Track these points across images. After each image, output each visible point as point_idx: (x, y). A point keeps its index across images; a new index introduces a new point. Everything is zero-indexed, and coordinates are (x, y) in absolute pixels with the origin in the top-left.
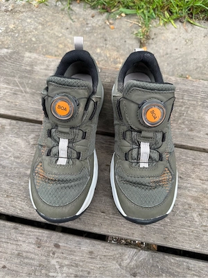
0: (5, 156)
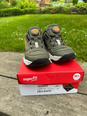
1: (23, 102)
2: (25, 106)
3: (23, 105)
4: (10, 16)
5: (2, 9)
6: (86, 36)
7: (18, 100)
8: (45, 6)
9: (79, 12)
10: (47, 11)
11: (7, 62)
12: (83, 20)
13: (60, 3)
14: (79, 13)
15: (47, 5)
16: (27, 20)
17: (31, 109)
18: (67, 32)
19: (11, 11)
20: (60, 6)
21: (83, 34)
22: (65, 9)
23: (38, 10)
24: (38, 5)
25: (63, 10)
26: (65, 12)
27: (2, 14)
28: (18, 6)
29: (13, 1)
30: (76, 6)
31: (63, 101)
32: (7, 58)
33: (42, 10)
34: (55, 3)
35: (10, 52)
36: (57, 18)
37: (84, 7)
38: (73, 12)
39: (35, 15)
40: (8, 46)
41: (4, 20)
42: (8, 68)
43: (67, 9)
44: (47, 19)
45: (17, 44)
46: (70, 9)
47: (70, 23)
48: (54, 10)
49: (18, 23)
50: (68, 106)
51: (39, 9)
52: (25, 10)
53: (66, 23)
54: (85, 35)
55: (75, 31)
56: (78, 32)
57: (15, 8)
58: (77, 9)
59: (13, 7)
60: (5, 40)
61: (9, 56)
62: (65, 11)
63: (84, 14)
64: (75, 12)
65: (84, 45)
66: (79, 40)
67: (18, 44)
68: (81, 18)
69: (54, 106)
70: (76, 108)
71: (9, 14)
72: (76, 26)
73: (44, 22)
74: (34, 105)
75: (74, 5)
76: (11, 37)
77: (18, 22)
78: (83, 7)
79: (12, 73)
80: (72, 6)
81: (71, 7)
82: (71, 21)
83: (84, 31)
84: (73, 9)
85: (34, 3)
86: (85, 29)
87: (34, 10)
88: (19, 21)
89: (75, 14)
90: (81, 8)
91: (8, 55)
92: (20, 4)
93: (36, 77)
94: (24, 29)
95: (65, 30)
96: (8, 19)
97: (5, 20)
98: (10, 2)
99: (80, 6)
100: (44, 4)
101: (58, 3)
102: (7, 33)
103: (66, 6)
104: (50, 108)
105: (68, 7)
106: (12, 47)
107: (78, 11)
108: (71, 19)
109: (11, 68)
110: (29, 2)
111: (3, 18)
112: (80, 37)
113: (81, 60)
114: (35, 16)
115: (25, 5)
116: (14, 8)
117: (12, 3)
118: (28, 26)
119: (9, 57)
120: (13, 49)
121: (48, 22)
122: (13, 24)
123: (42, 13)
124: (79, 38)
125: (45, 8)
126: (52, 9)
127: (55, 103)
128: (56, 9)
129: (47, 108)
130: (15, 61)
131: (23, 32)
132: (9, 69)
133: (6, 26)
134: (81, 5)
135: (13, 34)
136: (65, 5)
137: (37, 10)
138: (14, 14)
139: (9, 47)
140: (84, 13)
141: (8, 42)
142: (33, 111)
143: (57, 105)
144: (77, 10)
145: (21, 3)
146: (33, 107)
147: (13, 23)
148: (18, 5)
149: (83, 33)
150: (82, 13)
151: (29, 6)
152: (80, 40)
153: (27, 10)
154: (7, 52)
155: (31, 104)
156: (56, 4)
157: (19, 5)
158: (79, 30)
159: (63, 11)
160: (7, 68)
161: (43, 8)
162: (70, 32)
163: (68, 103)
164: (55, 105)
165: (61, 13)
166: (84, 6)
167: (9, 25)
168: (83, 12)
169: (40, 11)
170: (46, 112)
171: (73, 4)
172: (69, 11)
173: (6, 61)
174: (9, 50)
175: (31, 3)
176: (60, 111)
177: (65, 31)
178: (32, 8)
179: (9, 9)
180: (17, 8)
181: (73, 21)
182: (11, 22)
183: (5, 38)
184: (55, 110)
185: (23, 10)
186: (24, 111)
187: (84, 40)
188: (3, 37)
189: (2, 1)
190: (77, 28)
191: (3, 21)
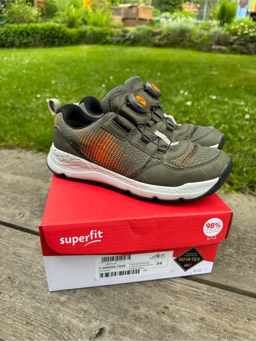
0: (40, 276)
1: (34, 298)
2: (38, 309)
3: (33, 308)
4: (35, 45)
5: (12, 25)
6: (247, 116)
7: (21, 291)
8: (137, 23)
9: (234, 46)
10: (144, 38)
11: (6, 180)
12: (246, 70)
13: (181, 17)
14: (234, 51)
15: (146, 20)
16: (82, 62)
17: (54, 319)
18: (193, 104)
19: (38, 33)
20: (181, 26)
21: (239, 111)
22: (197, 36)
23: (118, 35)
24: (117, 20)
25: (190, 37)
26: (196, 44)
27: (11, 38)
28: (58, 19)
29: (46, 4)
30: (229, 30)
31: (150, 300)
32: (10, 167)
33: (128, 35)
34: (166, 18)
35: (21, 152)
36: (172, 59)
37: (252, 34)
38: (218, 47)
39: (109, 48)
40: (16, 134)
41: (16, 57)
42: (7, 197)
43: (201, 36)
44: (140, 62)
45: (43, 129)
46: (210, 37)
47: (207, 78)
48: (165, 36)
49: (55, 69)
50: (164, 318)
51: (119, 31)
52: (80, 32)
53: (196, 76)
54: (244, 113)
55: (218, 102)
56: (226, 103)
57: (51, 23)
58: (229, 39)
59: (46, 21)
60: (12, 115)
61: (17, 161)
62: (196, 41)
63: (249, 53)
64: (224, 45)
65: (238, 144)
66: (227, 126)
67: (46, 128)
68: (239, 66)
69: (123, 313)
70: (185, 324)
71: (30, 39)
72: (222, 86)
73: (131, 69)
74: (64, 309)
75: (222, 25)
76: (29, 106)
77: (56, 66)
78: (247, 34)
79: (17, 211)
80: (217, 29)
81: (212, 30)
82: (208, 73)
83: (242, 103)
84: (220, 36)
85: (107, 13)
86: (246, 96)
87: (106, 34)
88: (57, 64)
89: (223, 52)
90: (243, 35)
91: (15, 158)
92: (65, 13)
93: (100, 233)
94: (72, 87)
95: (190, 96)
96: (29, 55)
97: (19, 58)
98: (39, 7)
99: (240, 31)
100: (135, 16)
101: (175, 18)
102: (18, 96)
103: (200, 26)
104: (110, 320)
105: (205, 29)
106: (28, 136)
107: (232, 44)
108: (211, 67)
109: (14, 199)
110: (94, 10)
111: (14, 50)
112: (231, 118)
113: (225, 187)
114: (107, 52)
115: (79, 17)
116: (48, 23)
117: (44, 9)
118: (84, 78)
119: (18, 165)
120: (32, 143)
121: (144, 71)
122: (40, 70)
123: (129, 42)
124: (225, 123)
125: (139, 30)
126: (159, 33)
127: (126, 306)
128: (169, 35)
129: (101, 320)
130: (31, 179)
131: (67, 95)
132: (9, 199)
133: (20, 74)
134: (243, 27)
135: (38, 99)
136: (198, 23)
137: (115, 34)
138: (48, 41)
139: (18, 136)
140: (251, 49)
141: (20, 121)
142: (59, 324)
143: (132, 311)
144: (231, 41)
145: (69, 11)
146: (61, 315)
147: (42, 68)
148: (59, 15)
149: (241, 108)
150: (245, 51)
151: (91, 20)
152: (230, 126)
153: (85, 32)
154: (11, 151)
155: (58, 306)
156: (170, 20)
157: (64, 17)
158: (230, 98)
159: (189, 41)
160: (3, 197)
161: (132, 30)
162: (202, 102)
163: (166, 308)
164: (127, 311)
165: (184, 47)
166: (251, 30)
167: (30, 72)
168: (248, 49)
169: (123, 36)
170: (97, 332)
171: (219, 22)
172: (206, 43)
173: (4, 176)
174: (18, 145)
175: (99, 11)
176: (137, 329)
177: (187, 100)
178: (101, 26)
179: (33, 25)
180: (57, 25)
181: (215, 73)
182: (36, 65)
183: (13, 108)
184: (123, 327)
185: (73, 31)
186: (33, 323)
187: (241, 128)
188: (7, 107)
189: (13, 2)
190: (224, 91)
191: (13, 58)
